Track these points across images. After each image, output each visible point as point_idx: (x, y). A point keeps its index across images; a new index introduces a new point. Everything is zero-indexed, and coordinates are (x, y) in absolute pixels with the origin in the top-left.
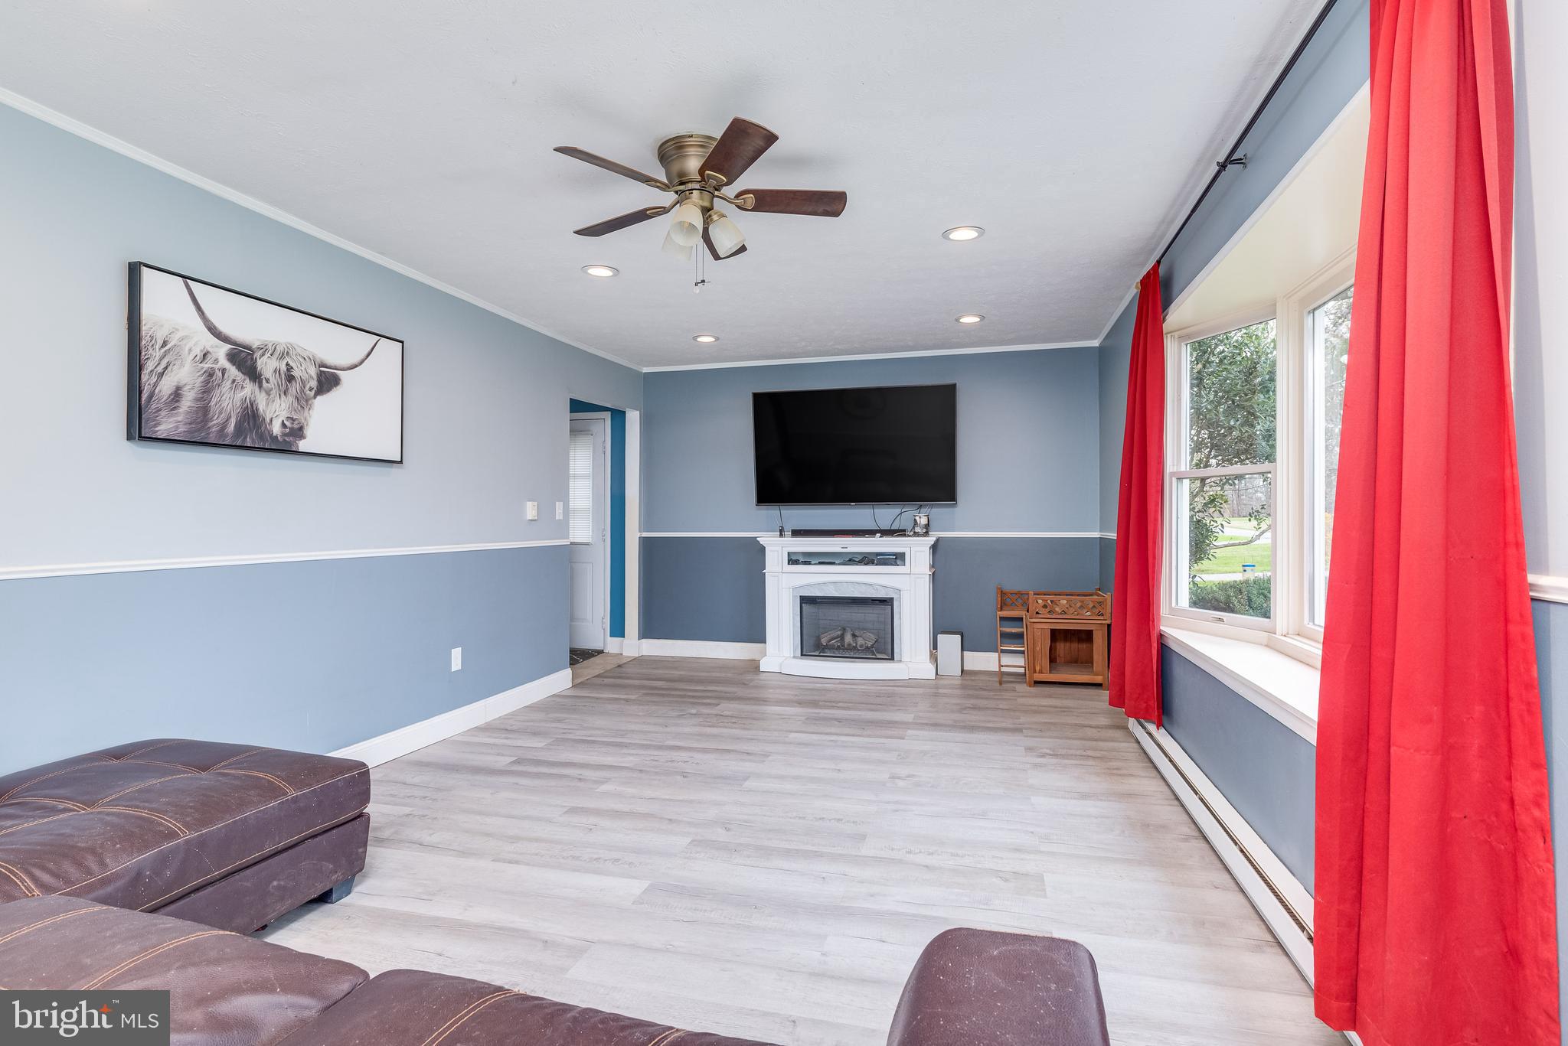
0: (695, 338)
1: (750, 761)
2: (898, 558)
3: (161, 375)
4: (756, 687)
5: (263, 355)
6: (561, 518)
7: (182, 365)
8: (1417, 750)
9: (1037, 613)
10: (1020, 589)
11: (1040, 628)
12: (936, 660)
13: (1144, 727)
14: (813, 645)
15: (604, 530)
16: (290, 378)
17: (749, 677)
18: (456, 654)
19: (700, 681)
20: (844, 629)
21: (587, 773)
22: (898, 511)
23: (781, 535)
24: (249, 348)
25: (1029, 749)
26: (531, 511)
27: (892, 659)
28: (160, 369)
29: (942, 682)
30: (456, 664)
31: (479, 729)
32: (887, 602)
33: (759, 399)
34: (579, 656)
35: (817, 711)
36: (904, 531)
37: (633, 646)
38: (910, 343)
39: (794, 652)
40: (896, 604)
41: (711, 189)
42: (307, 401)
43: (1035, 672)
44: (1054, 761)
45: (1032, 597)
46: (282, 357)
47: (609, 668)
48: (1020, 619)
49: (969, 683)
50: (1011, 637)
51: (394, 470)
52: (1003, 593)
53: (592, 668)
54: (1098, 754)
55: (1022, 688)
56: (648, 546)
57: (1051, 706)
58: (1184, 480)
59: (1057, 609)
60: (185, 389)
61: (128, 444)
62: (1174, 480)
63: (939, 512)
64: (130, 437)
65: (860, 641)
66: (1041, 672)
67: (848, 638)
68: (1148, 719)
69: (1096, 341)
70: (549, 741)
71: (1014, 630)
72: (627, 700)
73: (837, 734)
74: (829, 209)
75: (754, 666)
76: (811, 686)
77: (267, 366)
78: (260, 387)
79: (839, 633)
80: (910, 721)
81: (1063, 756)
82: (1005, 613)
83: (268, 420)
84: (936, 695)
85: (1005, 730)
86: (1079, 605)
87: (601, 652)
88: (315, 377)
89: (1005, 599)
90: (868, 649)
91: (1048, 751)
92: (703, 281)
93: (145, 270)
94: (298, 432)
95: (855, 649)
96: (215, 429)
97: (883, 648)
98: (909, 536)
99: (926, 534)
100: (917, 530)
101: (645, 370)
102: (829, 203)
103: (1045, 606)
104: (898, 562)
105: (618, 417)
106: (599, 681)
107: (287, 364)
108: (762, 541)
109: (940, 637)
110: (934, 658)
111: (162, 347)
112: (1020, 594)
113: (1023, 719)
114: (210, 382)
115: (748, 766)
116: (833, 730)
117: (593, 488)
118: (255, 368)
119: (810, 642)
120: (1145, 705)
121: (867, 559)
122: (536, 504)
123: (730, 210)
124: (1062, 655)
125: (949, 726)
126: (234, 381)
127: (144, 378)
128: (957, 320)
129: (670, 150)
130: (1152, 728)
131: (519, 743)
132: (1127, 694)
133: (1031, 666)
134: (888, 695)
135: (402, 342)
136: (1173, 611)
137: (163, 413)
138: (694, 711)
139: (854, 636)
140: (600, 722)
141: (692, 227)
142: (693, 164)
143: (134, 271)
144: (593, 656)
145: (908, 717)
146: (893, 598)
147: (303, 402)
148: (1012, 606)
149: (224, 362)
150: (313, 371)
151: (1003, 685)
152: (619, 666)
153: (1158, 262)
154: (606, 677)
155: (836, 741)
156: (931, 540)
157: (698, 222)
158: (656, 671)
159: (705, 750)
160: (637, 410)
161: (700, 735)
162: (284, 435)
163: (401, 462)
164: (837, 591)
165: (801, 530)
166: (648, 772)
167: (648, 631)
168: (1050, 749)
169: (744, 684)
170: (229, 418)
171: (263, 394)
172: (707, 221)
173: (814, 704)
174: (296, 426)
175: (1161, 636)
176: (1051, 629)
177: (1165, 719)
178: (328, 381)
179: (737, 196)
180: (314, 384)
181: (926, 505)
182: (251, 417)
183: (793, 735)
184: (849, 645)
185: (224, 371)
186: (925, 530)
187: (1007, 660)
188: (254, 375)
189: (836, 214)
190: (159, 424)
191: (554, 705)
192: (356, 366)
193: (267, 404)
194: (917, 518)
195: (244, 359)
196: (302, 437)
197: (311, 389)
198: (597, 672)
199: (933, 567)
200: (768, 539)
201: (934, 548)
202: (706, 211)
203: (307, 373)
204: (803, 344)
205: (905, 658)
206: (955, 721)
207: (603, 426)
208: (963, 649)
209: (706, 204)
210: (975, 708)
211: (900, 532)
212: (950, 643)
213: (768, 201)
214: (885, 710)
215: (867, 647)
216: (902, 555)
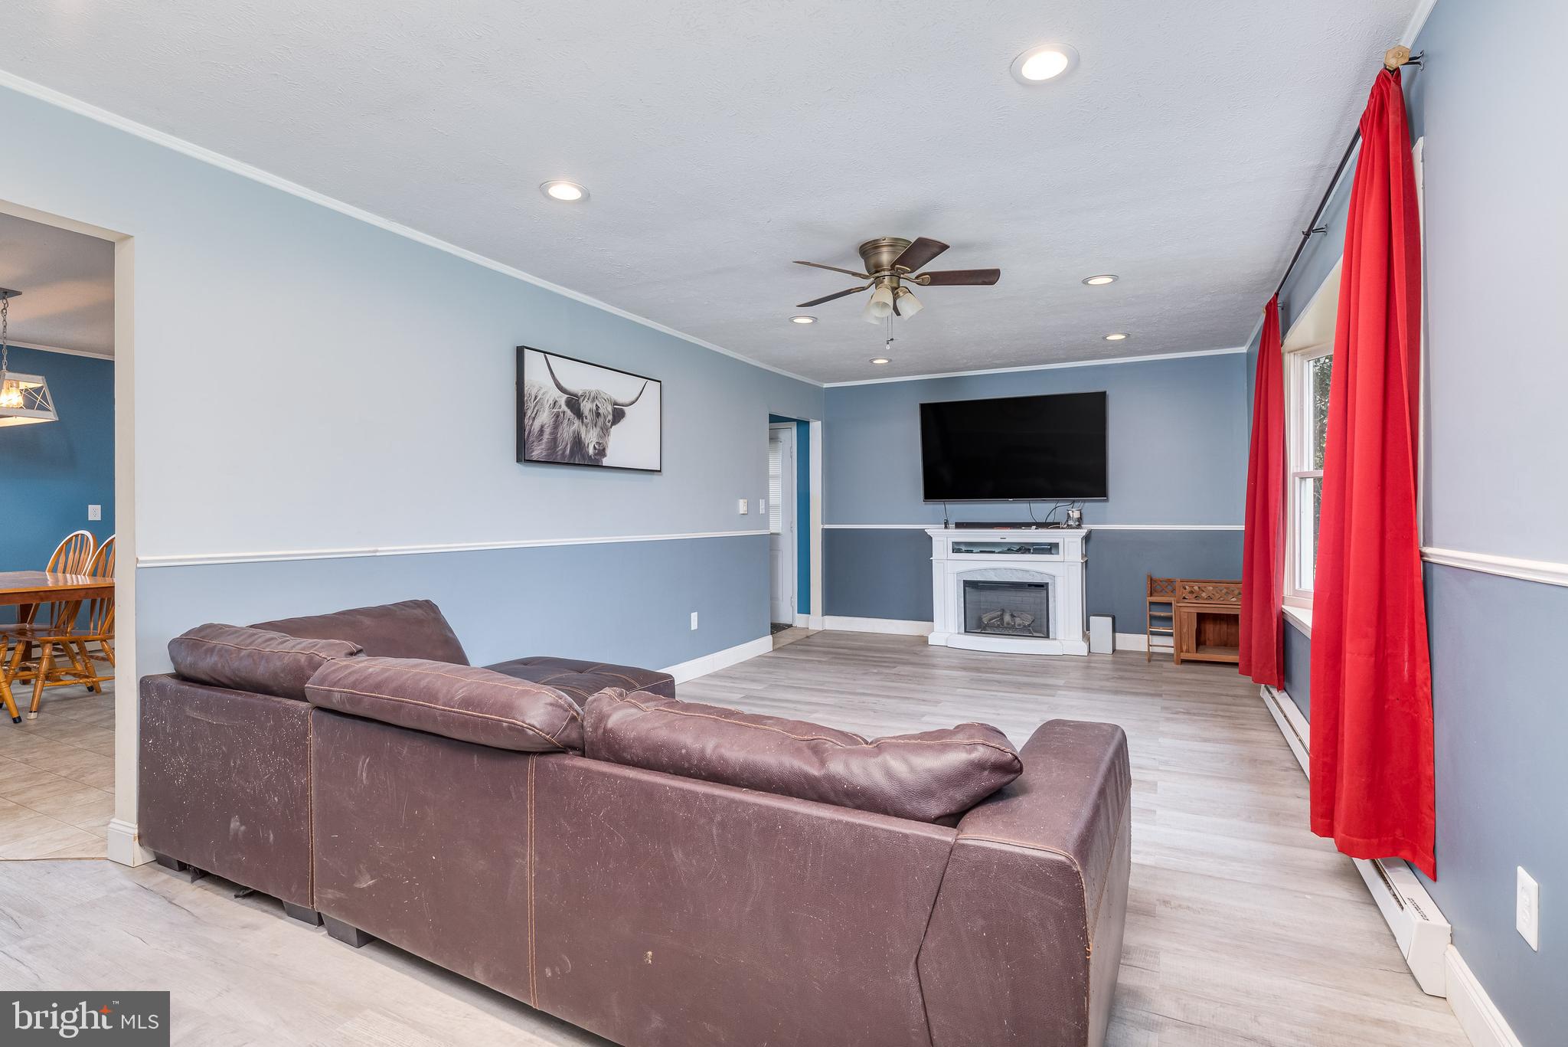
0: (871, 361)
1: (925, 705)
2: (1051, 548)
3: (534, 419)
4: (926, 656)
5: (584, 400)
6: (764, 512)
7: (544, 411)
8: (1359, 654)
9: (1184, 598)
10: (1170, 578)
11: (1187, 611)
12: (1089, 640)
13: (1270, 692)
14: (975, 624)
15: (792, 522)
16: (598, 415)
17: (919, 648)
18: (694, 616)
19: (878, 650)
20: (1003, 611)
21: (799, 706)
22: (1053, 505)
23: (946, 527)
24: (576, 396)
25: (1164, 708)
26: (742, 506)
27: (1048, 637)
28: (533, 415)
29: (1093, 658)
30: (694, 626)
31: (709, 676)
32: (1042, 587)
33: (926, 409)
34: (776, 628)
35: (980, 674)
36: (1059, 523)
37: (817, 621)
38: (1063, 357)
39: (959, 628)
40: (1050, 588)
41: (896, 275)
42: (607, 430)
43: (1182, 651)
44: (1186, 717)
45: (1178, 585)
46: (593, 401)
47: (799, 638)
48: (1171, 604)
49: (1120, 660)
50: (1157, 619)
51: (655, 477)
52: (1152, 580)
53: (786, 637)
54: (1228, 714)
55: (1172, 665)
56: (830, 537)
57: (1192, 680)
58: (1307, 480)
59: (1204, 595)
60: (546, 426)
61: (517, 464)
62: (1297, 480)
63: (1090, 506)
64: (518, 460)
65: (1018, 621)
66: (1188, 651)
67: (1007, 618)
68: (1273, 686)
69: (1244, 348)
70: (766, 686)
71: (1163, 614)
72: (819, 661)
73: (997, 691)
74: (986, 280)
75: (923, 641)
76: (974, 657)
77: (586, 407)
78: (582, 422)
79: (999, 613)
80: (1061, 685)
81: (1194, 714)
82: (1154, 599)
83: (586, 445)
84: (1088, 667)
85: (1147, 694)
86: (1224, 591)
87: (790, 626)
88: (611, 412)
89: (1154, 585)
90: (1025, 628)
91: (1182, 710)
92: (892, 340)
93: (525, 350)
94: (602, 452)
95: (1013, 628)
96: (560, 452)
97: (1040, 628)
98: (1062, 528)
99: (1079, 526)
100: (1071, 523)
101: (826, 385)
102: (988, 277)
103: (1192, 592)
104: (1053, 552)
105: (803, 425)
106: (790, 646)
107: (596, 405)
108: (929, 532)
109: (1092, 619)
110: (1086, 637)
111: (535, 400)
112: (1170, 582)
113: (1164, 688)
114: (557, 419)
115: (923, 708)
116: (993, 688)
117: (782, 487)
118: (580, 409)
119: (972, 622)
120: (1269, 673)
121: (1024, 549)
122: (746, 501)
123: (912, 286)
124: (1211, 638)
125: (1097, 690)
126: (569, 419)
127: (526, 421)
128: (1104, 338)
129: (868, 250)
130: (1274, 691)
131: (744, 686)
132: (1253, 663)
133: (1179, 648)
134: (1044, 666)
135: (660, 382)
136: (1297, 593)
137: (535, 443)
138: (875, 671)
139: (1013, 616)
140: (801, 675)
141: (885, 305)
142: (886, 257)
143: (520, 352)
144: (784, 629)
145: (1061, 682)
146: (1048, 583)
147: (605, 431)
148: (1162, 592)
149: (564, 408)
150: (610, 409)
151: (1152, 663)
152: (807, 637)
153: (1277, 294)
154: (799, 645)
155: (996, 695)
156: (1083, 532)
157: (890, 300)
158: (838, 642)
159: (888, 697)
160: (819, 420)
161: (882, 687)
162: (595, 454)
163: (660, 471)
164: (996, 576)
165: (963, 523)
166: (845, 708)
167: (830, 609)
168: (1184, 709)
169: (915, 653)
170: (567, 444)
171: (584, 427)
172: (896, 297)
173: (977, 670)
174: (601, 448)
175: (1282, 613)
176: (1198, 614)
177: (1287, 684)
178: (618, 415)
179: (917, 278)
180: (610, 417)
181: (1079, 501)
182: (578, 443)
183: (959, 690)
184: (1008, 624)
185: (564, 412)
186: (1077, 523)
187: (1157, 640)
188: (579, 414)
189: (992, 283)
190: (533, 451)
191: (759, 663)
192: (634, 403)
193: (586, 435)
194: (1070, 512)
195: (574, 403)
196: (604, 455)
197: (609, 421)
198: (790, 641)
199: (1086, 556)
200: (934, 531)
201: (1087, 538)
202: (895, 290)
203: (607, 409)
204: (965, 361)
205: (1060, 635)
206: (1102, 687)
207: (789, 436)
208: (1114, 631)
209: (895, 285)
210: (1121, 678)
211: (1055, 525)
212: (1102, 625)
213: (939, 279)
214: (1038, 677)
215: (1025, 626)
216: (1056, 545)
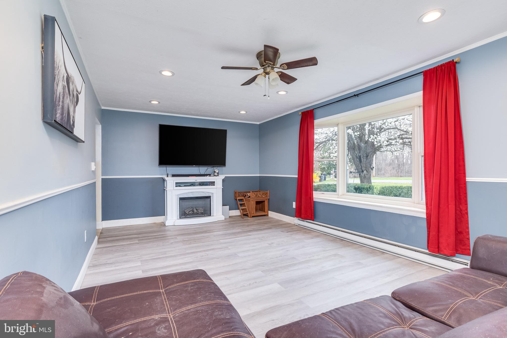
0: (150, 101)
2: (212, 183)
3: (57, 85)
5: (70, 81)
7: (60, 81)
11: (253, 201)
14: (184, 214)
16: (73, 95)
17: (162, 228)
20: (194, 208)
23: (168, 177)
24: (69, 76)
27: (210, 215)
28: (57, 82)
32: (209, 197)
33: (161, 127)
36: (211, 174)
39: (177, 217)
40: (211, 198)
43: (251, 214)
46: (73, 84)
49: (231, 220)
59: (257, 196)
60: (61, 95)
65: (199, 211)
66: (254, 213)
69: (258, 123)
71: (242, 203)
75: (163, 224)
78: (70, 98)
79: (192, 209)
82: (239, 198)
86: (262, 194)
88: (76, 96)
89: (238, 194)
90: (202, 213)
94: (74, 123)
95: (198, 214)
96: (64, 119)
97: (207, 212)
98: (213, 176)
99: (219, 175)
100: (215, 174)
107: (73, 88)
108: (165, 178)
111: (58, 69)
112: (243, 192)
114: (64, 91)
118: (69, 88)
119: (182, 214)
121: (202, 184)
126: (67, 93)
132: (302, 214)
133: (251, 212)
137: (58, 107)
139: (196, 210)
146: (211, 196)
147: (75, 109)
149: (66, 83)
150: (76, 93)
151: (244, 219)
160: (101, 125)
162: (72, 124)
163: (84, 142)
164: (192, 195)
165: (175, 175)
170: (66, 113)
171: (70, 102)
174: (74, 121)
176: (256, 201)
180: (76, 99)
181: (216, 166)
182: (69, 113)
184: (195, 213)
185: (66, 87)
188: (69, 91)
190: (57, 114)
192: (80, 93)
193: (70, 109)
194: (214, 170)
196: (74, 126)
197: (75, 102)
199: (223, 186)
201: (223, 180)
205: (215, 215)
208: (229, 210)
211: (209, 175)
216: (214, 182)
